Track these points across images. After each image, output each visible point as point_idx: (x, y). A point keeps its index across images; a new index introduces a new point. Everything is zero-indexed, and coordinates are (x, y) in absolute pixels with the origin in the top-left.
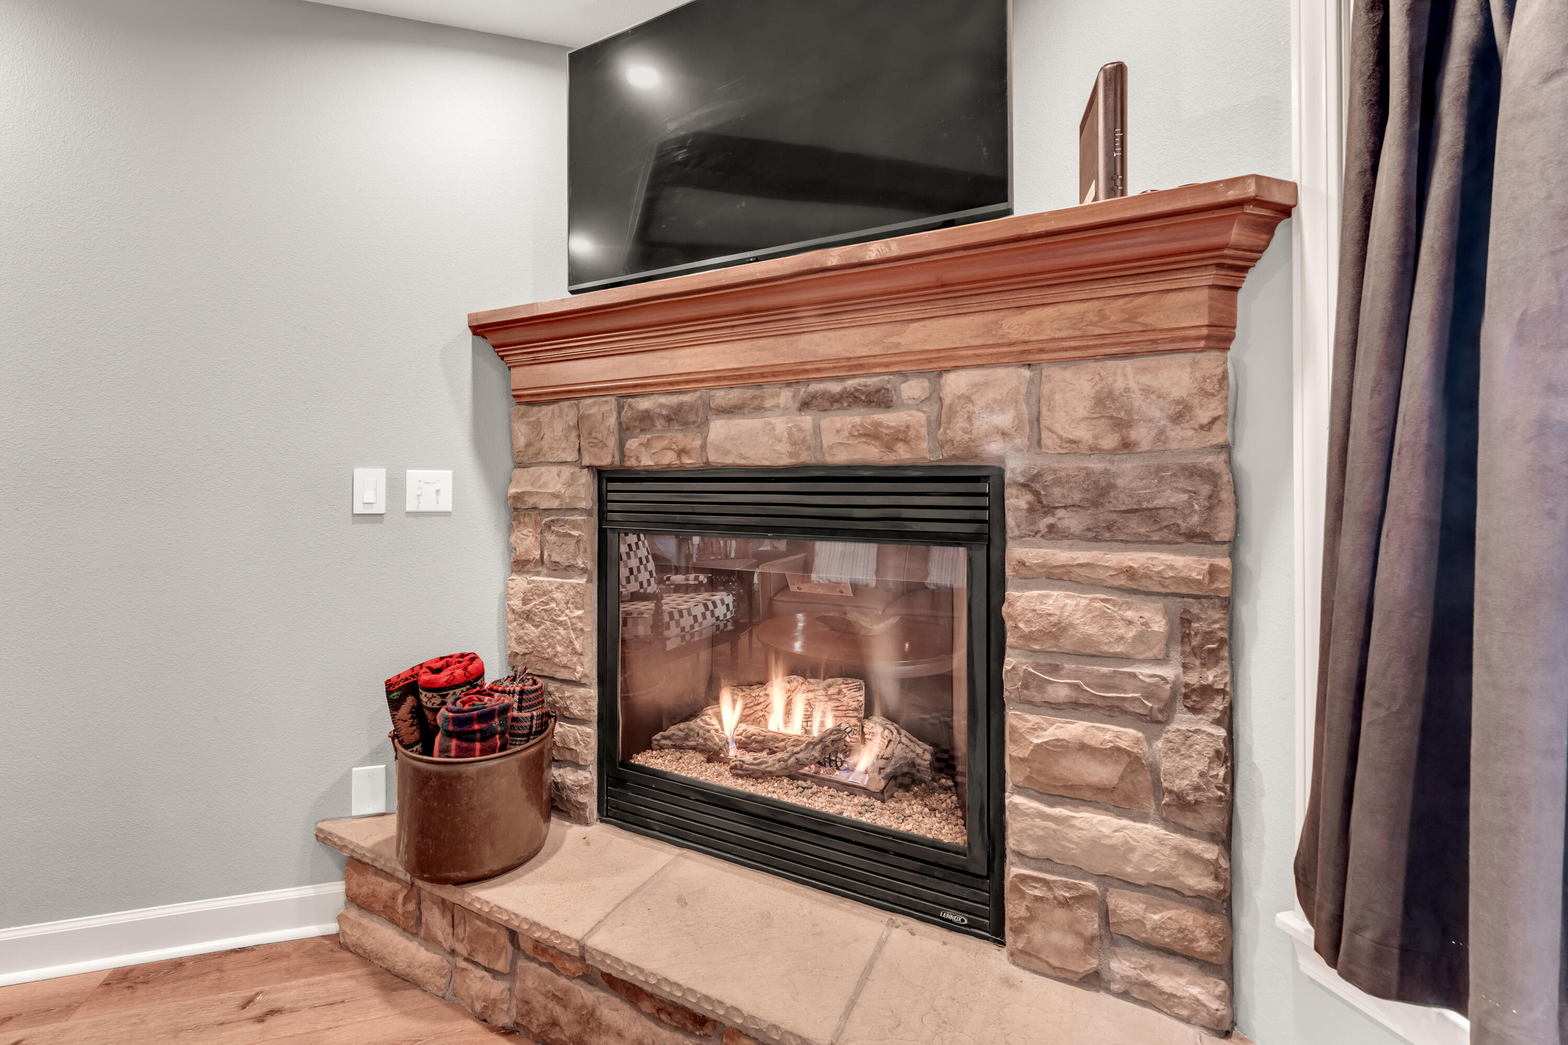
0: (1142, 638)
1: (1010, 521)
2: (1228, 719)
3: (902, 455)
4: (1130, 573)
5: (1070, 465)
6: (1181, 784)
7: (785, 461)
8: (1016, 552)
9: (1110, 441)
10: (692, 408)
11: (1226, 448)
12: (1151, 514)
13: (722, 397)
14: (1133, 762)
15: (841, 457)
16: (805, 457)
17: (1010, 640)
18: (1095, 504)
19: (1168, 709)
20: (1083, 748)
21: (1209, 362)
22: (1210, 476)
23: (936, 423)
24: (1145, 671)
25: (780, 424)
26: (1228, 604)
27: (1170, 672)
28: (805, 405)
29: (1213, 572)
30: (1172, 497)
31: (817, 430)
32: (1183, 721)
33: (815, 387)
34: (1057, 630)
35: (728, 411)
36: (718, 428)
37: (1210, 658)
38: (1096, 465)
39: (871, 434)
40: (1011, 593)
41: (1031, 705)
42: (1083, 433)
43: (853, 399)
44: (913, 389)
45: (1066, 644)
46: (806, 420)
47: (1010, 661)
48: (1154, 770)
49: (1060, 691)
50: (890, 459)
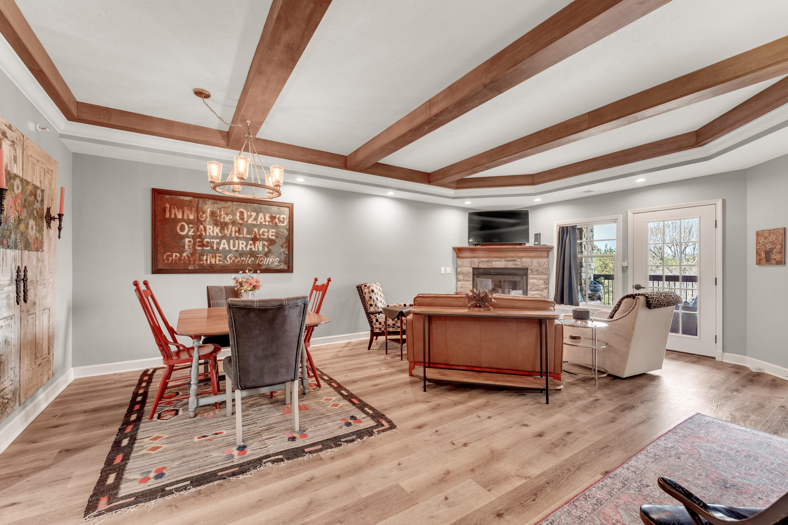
0: (541, 283)
1: (529, 273)
2: (548, 290)
3: (518, 267)
4: (540, 278)
5: (535, 268)
6: (545, 296)
7: (503, 267)
8: (530, 276)
9: (539, 266)
10: (490, 260)
11: (548, 266)
12: (542, 272)
13: (494, 259)
14: (540, 294)
15: (510, 267)
16: (506, 267)
17: (529, 285)
18: (537, 271)
19: (543, 290)
20: (536, 294)
21: (547, 259)
22: (547, 269)
23: (521, 263)
24: (541, 286)
25: (503, 263)
26: (548, 280)
27: (544, 286)
28: (506, 261)
29: (547, 277)
30: (544, 271)
31: (507, 264)
32: (545, 290)
33: (507, 259)
34: (534, 283)
35: (495, 261)
36: (494, 263)
37: (547, 285)
38: (537, 268)
39: (515, 264)
40: (529, 280)
41: (531, 291)
42: (536, 265)
43: (512, 260)
44: (519, 260)
45: (535, 284)
46: (506, 263)
47: (529, 287)
48: (542, 295)
49: (534, 289)
50: (516, 267)
